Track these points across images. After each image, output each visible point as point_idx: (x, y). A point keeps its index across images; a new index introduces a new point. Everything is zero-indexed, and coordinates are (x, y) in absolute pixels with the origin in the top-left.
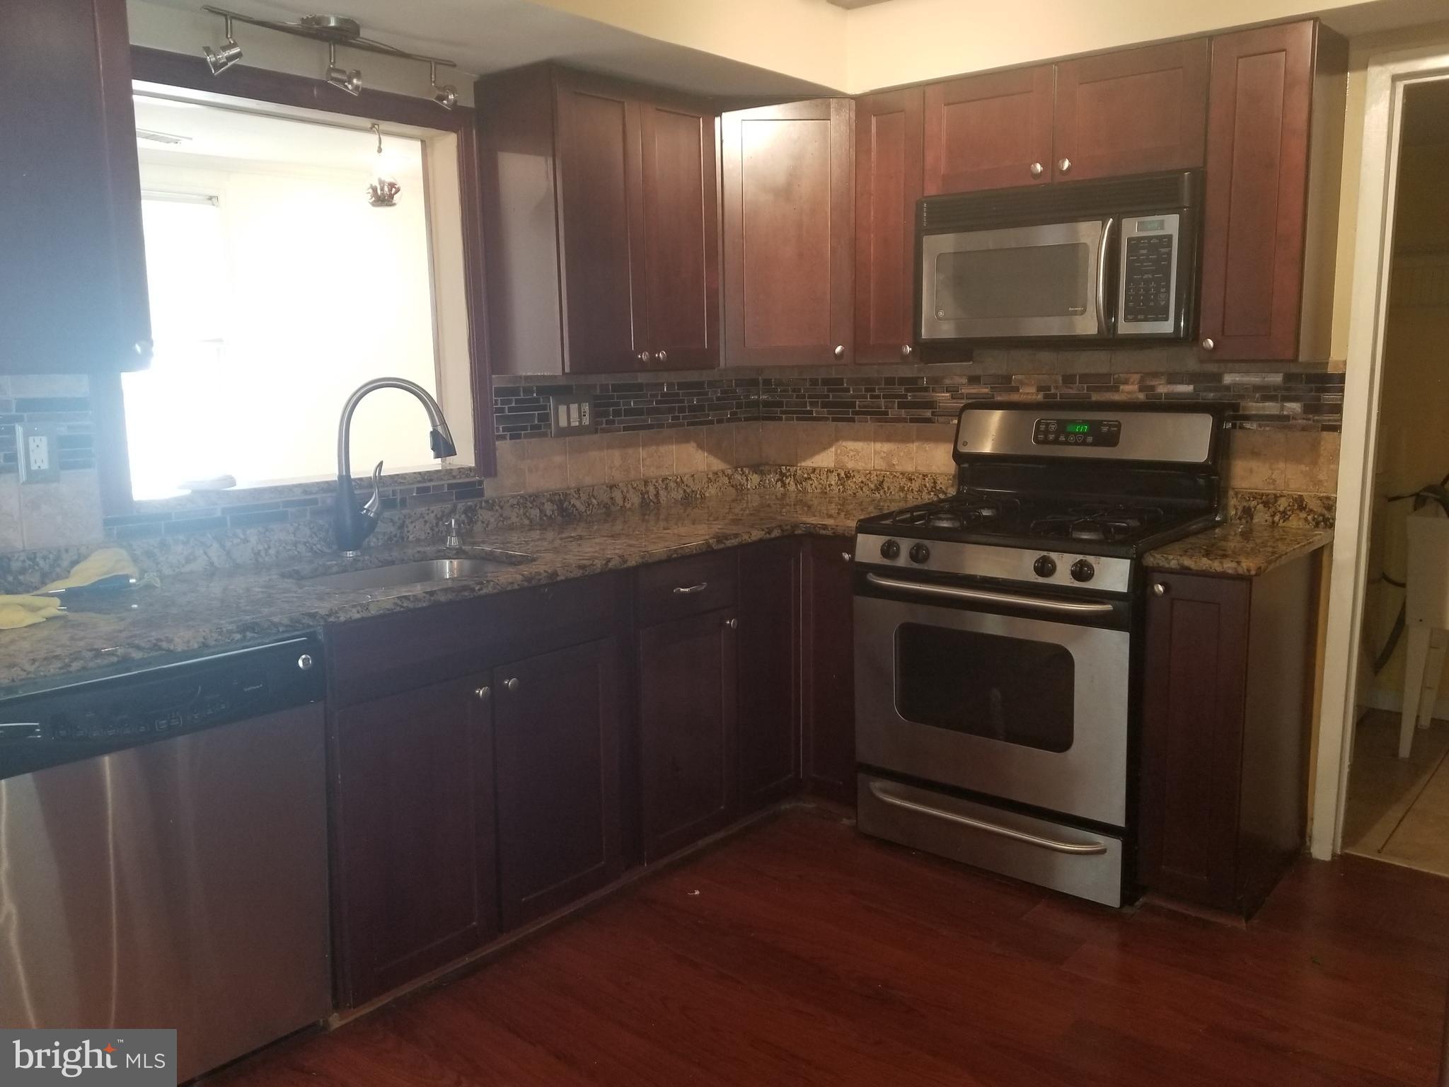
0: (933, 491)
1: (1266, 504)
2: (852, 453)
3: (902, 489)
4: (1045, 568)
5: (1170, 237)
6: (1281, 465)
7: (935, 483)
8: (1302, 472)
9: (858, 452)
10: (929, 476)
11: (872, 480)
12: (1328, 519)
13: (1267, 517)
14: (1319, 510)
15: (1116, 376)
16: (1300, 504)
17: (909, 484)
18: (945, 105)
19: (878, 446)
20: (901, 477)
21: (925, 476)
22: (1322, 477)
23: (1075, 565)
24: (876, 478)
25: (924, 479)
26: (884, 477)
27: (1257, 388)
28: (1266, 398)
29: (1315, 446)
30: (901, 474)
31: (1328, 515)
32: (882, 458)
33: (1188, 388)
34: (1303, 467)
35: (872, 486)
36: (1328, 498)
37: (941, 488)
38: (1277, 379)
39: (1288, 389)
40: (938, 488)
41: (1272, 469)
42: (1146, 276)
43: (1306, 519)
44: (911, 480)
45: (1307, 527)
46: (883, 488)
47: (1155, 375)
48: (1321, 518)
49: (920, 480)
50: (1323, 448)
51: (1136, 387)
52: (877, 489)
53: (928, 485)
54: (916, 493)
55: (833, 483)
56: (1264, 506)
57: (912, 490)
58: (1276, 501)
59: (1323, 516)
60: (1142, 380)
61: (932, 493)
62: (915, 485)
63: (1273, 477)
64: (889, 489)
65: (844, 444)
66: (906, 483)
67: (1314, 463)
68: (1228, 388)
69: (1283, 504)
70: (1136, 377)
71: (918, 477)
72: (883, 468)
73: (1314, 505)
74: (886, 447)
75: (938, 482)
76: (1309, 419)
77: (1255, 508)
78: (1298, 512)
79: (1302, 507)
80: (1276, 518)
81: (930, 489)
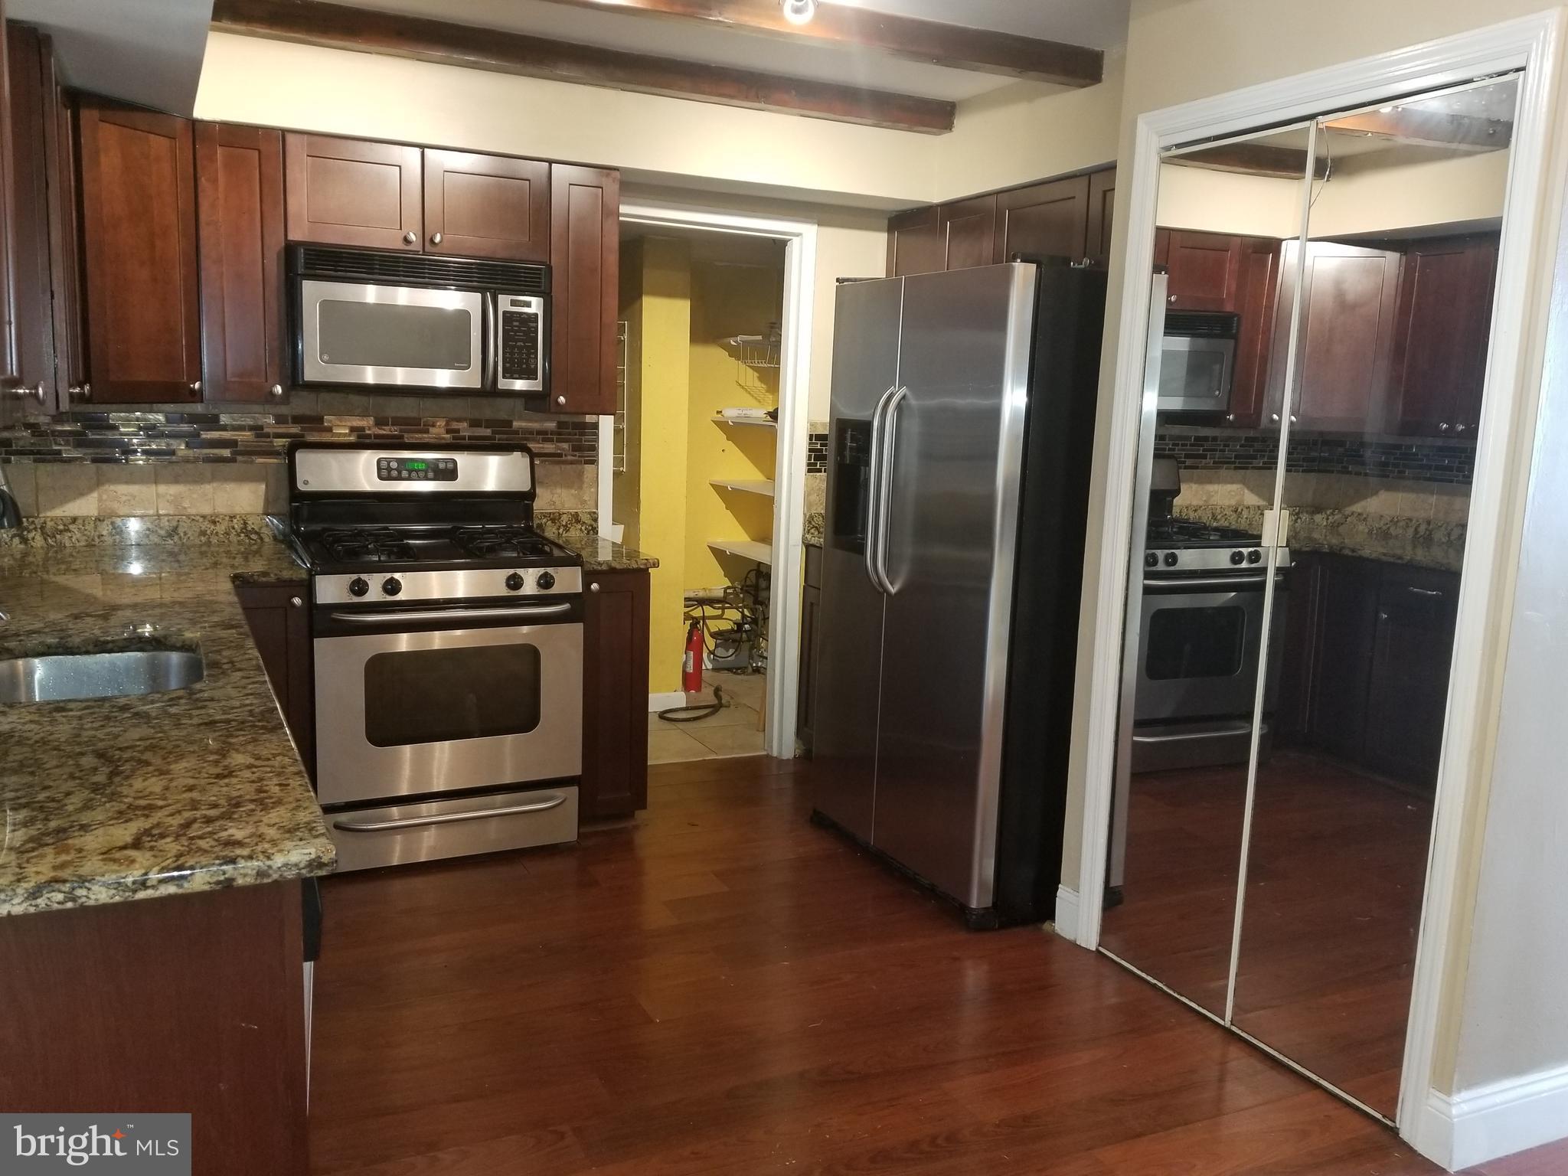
0: (243, 533)
1: (553, 521)
2: (124, 498)
3: (203, 533)
4: (515, 582)
5: (536, 315)
6: (559, 491)
7: (245, 523)
8: (572, 495)
9: (134, 497)
10: (238, 516)
11: (162, 525)
12: (595, 528)
13: (554, 530)
14: (589, 522)
15: (425, 419)
16: (576, 519)
17: (213, 527)
18: (308, 156)
19: (162, 488)
20: (201, 520)
21: (232, 517)
22: (586, 498)
23: (541, 577)
24: (167, 523)
25: (232, 521)
26: (178, 521)
27: (539, 433)
28: (545, 440)
29: (580, 475)
30: (202, 517)
31: (595, 525)
32: (168, 502)
33: (488, 432)
34: (573, 491)
35: (162, 533)
36: (594, 513)
37: (253, 528)
38: (551, 425)
39: (559, 434)
40: (249, 528)
41: (553, 494)
42: (519, 344)
43: (581, 529)
44: (214, 522)
45: (582, 535)
46: (178, 534)
47: (459, 420)
48: (590, 528)
49: (226, 523)
50: (585, 476)
51: (443, 430)
52: (170, 536)
53: (236, 526)
54: (222, 536)
55: (105, 533)
56: (552, 523)
57: (217, 533)
58: (560, 518)
59: (592, 526)
60: (447, 424)
61: (243, 535)
62: (221, 528)
63: (554, 500)
64: (185, 534)
65: (112, 487)
66: (208, 526)
67: (580, 488)
68: (516, 432)
69: (565, 519)
70: (441, 423)
71: (223, 519)
72: (171, 512)
73: (585, 518)
74: (173, 489)
75: (249, 522)
76: (575, 456)
77: (545, 524)
78: (575, 524)
79: (578, 521)
80: (561, 531)
81: (239, 531)
